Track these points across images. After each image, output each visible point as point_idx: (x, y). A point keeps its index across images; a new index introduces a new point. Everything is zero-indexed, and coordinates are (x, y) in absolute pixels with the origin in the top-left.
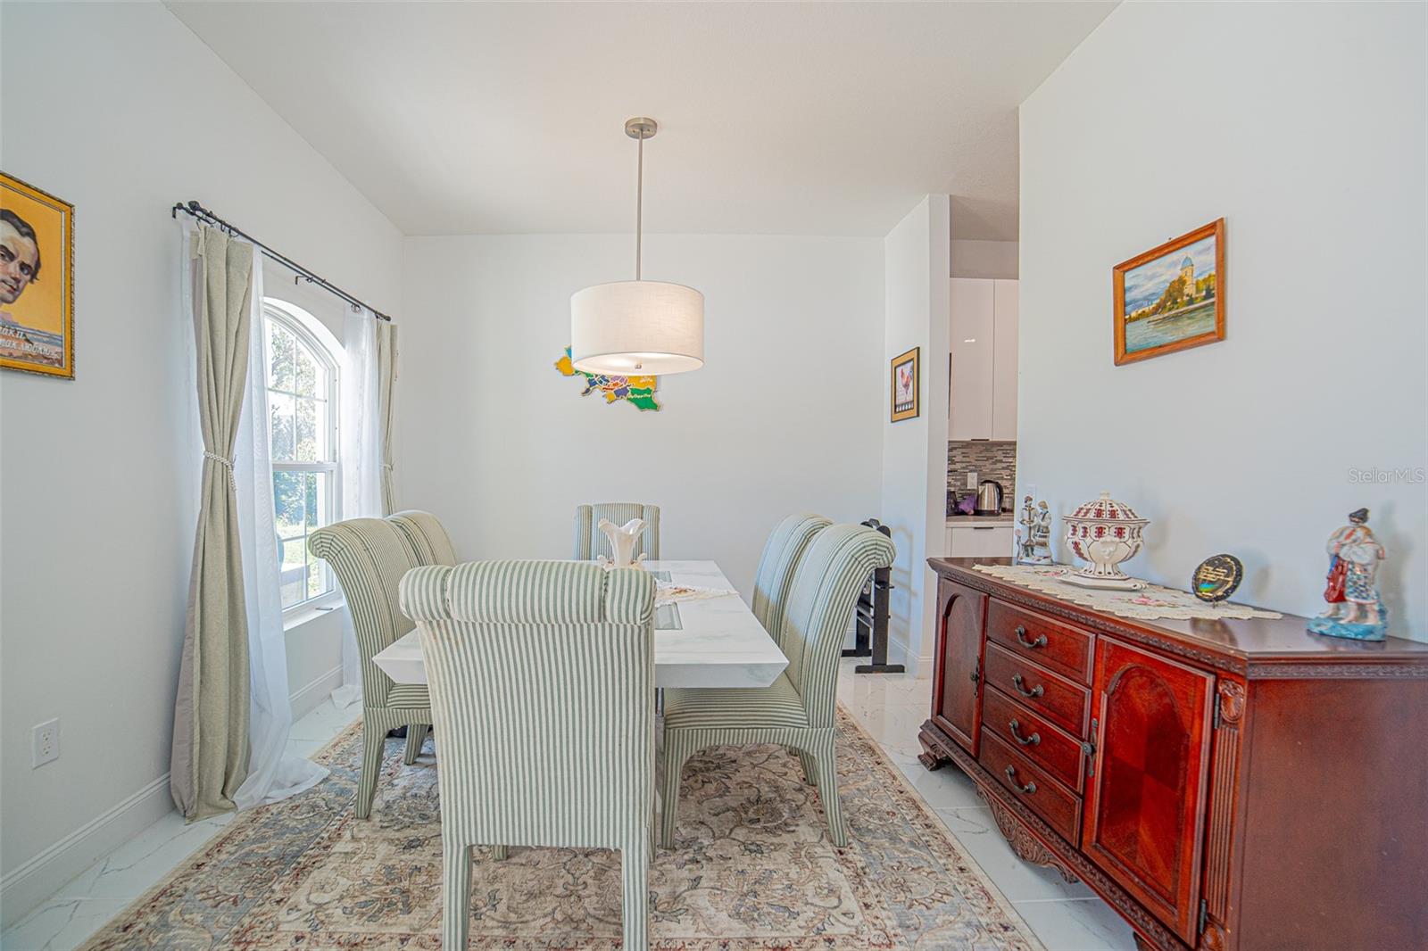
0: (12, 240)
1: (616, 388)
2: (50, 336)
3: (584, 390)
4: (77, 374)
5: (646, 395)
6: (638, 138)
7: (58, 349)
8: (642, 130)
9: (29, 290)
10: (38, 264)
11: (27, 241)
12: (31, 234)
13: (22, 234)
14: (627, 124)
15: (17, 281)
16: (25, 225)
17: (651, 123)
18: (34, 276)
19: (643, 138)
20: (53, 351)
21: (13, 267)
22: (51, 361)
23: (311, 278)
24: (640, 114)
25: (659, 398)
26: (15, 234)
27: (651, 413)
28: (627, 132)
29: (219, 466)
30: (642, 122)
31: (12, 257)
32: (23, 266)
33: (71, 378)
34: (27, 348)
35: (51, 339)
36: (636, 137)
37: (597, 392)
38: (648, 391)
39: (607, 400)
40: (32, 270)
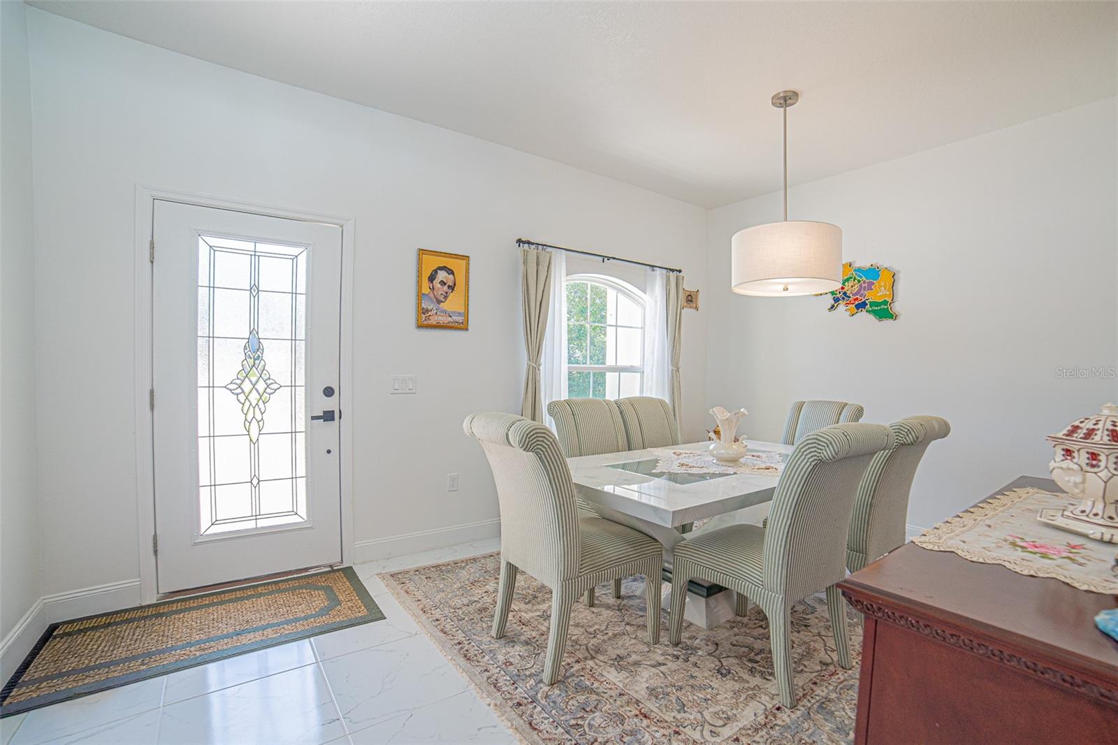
0: (446, 277)
1: (857, 303)
2: (459, 313)
3: (830, 306)
4: (470, 327)
5: (883, 307)
6: (783, 107)
7: (462, 318)
8: (786, 101)
9: (451, 296)
10: (455, 285)
11: (451, 276)
12: (452, 273)
13: (449, 274)
14: (773, 98)
15: (447, 293)
16: (450, 270)
17: (791, 94)
18: (453, 290)
19: (786, 106)
20: (460, 319)
21: (445, 288)
22: (459, 323)
23: (609, 258)
24: (780, 88)
25: (897, 307)
26: (447, 274)
27: (888, 323)
28: (773, 104)
29: (531, 367)
30: (782, 95)
31: (445, 284)
32: (449, 287)
33: (467, 330)
34: (450, 319)
35: (459, 314)
36: (781, 106)
37: (842, 307)
38: (885, 302)
39: (849, 313)
40: (452, 288)
